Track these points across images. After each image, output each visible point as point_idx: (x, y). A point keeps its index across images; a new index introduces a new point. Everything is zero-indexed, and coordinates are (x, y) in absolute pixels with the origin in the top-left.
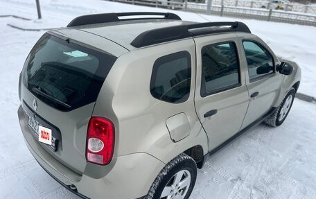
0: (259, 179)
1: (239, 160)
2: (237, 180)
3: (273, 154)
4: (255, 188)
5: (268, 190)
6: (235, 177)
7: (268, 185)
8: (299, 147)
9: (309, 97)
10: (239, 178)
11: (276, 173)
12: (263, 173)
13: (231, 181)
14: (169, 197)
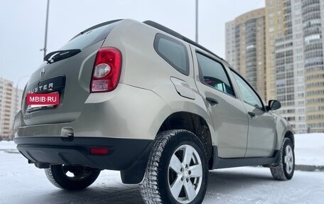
14: (179, 177)
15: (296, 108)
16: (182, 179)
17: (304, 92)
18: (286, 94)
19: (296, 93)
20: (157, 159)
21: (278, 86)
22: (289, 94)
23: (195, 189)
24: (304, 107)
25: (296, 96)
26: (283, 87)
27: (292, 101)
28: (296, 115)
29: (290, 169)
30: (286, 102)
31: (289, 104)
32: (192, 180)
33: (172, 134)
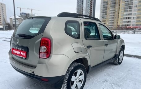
0: (115, 81)
1: (105, 75)
2: (105, 81)
3: (119, 73)
4: (113, 84)
5: (119, 84)
6: (104, 81)
7: (119, 82)
8: (129, 70)
9: (130, 55)
10: (106, 81)
11: (122, 79)
12: (116, 79)
13: (102, 82)
14: (75, 82)
15: (133, 13)
16: (76, 83)
17: (137, 5)
18: (129, 6)
19: (133, 5)
20: (67, 79)
21: (126, 2)
22: (130, 6)
23: (81, 84)
24: (136, 13)
25: (133, 7)
26: (128, 2)
27: (131, 9)
28: (132, 16)
29: (121, 60)
30: (129, 10)
31: (130, 11)
32: (80, 81)
33: (72, 68)
